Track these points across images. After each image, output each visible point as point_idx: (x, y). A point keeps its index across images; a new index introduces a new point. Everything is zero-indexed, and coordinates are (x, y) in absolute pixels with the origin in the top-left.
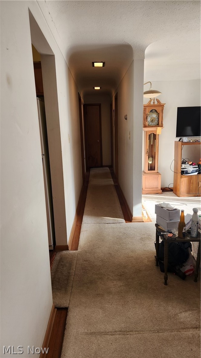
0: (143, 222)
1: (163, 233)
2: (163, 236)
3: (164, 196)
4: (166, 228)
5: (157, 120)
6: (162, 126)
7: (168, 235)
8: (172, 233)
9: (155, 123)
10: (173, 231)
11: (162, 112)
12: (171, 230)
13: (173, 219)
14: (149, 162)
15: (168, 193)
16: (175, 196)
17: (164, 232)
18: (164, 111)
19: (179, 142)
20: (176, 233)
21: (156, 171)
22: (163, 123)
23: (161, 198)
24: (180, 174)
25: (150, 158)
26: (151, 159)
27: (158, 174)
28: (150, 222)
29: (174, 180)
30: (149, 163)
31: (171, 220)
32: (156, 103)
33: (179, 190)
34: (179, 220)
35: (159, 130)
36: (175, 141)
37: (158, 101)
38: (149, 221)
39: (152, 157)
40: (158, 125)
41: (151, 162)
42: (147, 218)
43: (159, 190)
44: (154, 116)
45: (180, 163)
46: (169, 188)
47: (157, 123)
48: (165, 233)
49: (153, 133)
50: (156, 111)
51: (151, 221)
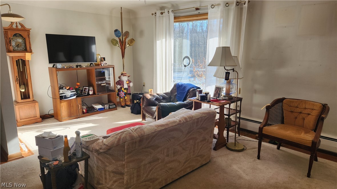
0: (23, 157)
1: (48, 163)
2: (48, 167)
3: (45, 123)
4: (51, 157)
5: (24, 45)
6: (31, 52)
7: (54, 164)
8: (58, 160)
9: (22, 48)
10: (58, 158)
11: (29, 37)
12: (56, 158)
13: (57, 147)
14: (21, 90)
15: (49, 120)
16: (57, 122)
17: (49, 161)
18: (30, 36)
19: (53, 68)
20: (62, 159)
21: (31, 99)
22: (32, 48)
23: (42, 127)
24: (59, 99)
25: (21, 86)
26: (23, 86)
27: (34, 102)
28: (31, 156)
29: (54, 106)
30: (21, 92)
31: (55, 148)
32: (19, 27)
33: (60, 116)
34: (64, 146)
35: (28, 56)
36: (49, 68)
37: (22, 26)
38: (30, 154)
39: (24, 84)
40: (26, 50)
41: (23, 90)
42: (27, 152)
43: (39, 118)
44: (20, 40)
45: (57, 89)
46: (49, 115)
47: (25, 48)
48: (50, 163)
49: (21, 59)
50: (21, 35)
51: (33, 154)
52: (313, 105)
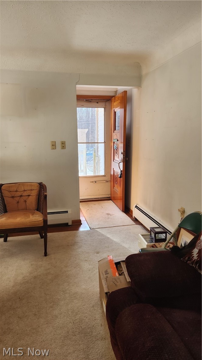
52: (31, 185)
